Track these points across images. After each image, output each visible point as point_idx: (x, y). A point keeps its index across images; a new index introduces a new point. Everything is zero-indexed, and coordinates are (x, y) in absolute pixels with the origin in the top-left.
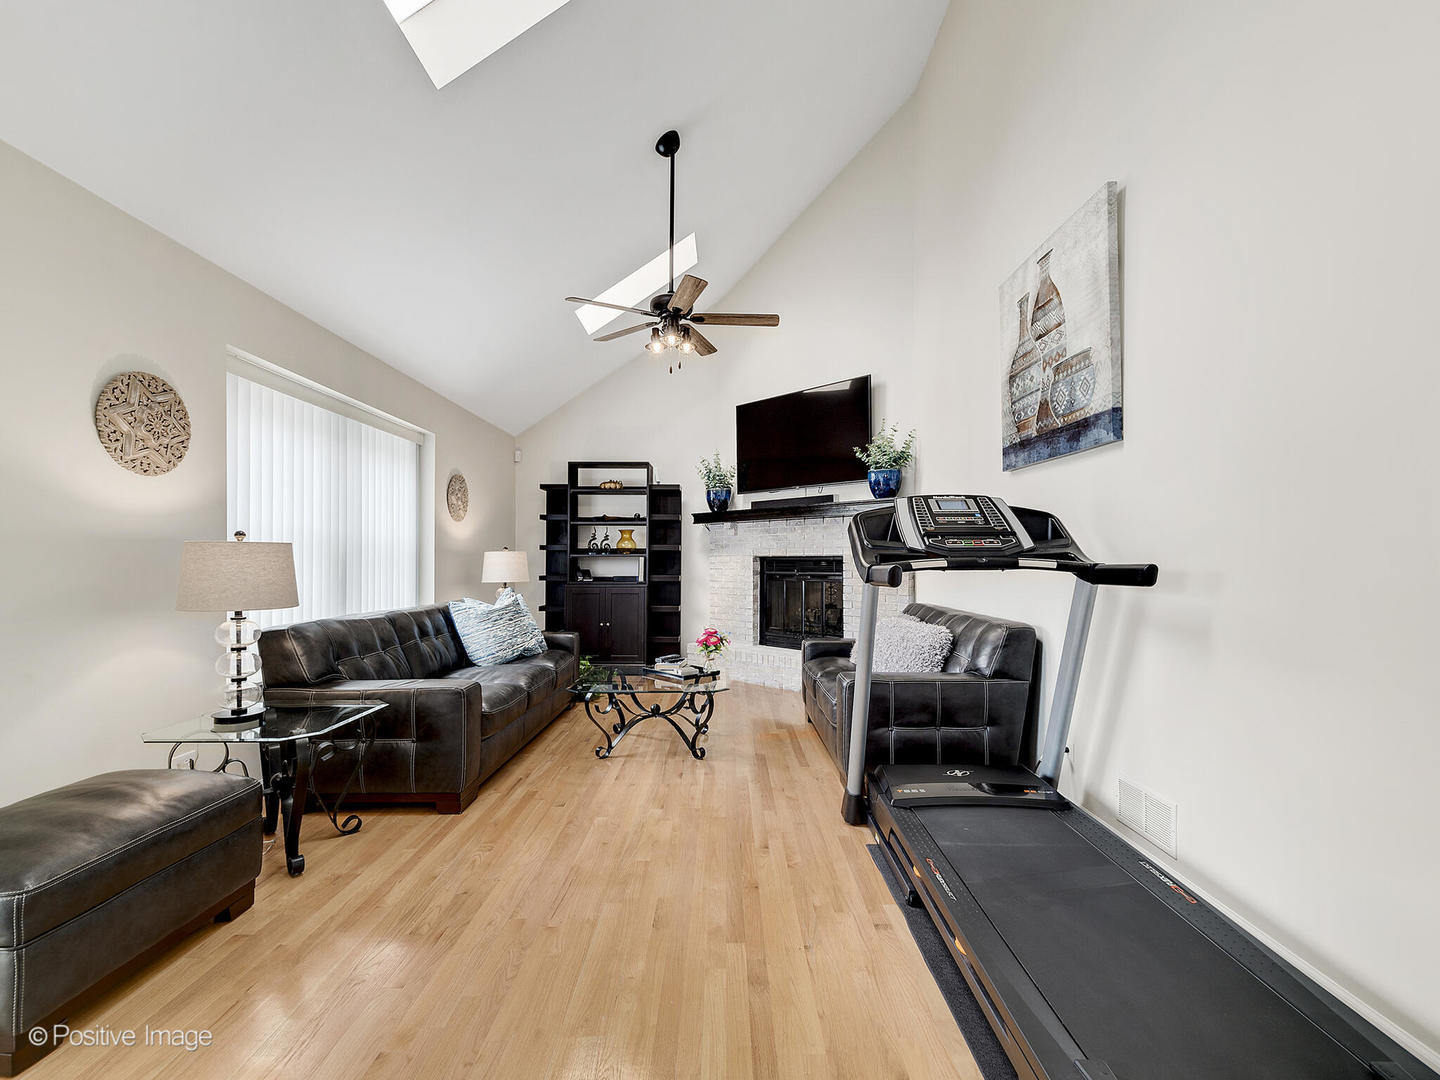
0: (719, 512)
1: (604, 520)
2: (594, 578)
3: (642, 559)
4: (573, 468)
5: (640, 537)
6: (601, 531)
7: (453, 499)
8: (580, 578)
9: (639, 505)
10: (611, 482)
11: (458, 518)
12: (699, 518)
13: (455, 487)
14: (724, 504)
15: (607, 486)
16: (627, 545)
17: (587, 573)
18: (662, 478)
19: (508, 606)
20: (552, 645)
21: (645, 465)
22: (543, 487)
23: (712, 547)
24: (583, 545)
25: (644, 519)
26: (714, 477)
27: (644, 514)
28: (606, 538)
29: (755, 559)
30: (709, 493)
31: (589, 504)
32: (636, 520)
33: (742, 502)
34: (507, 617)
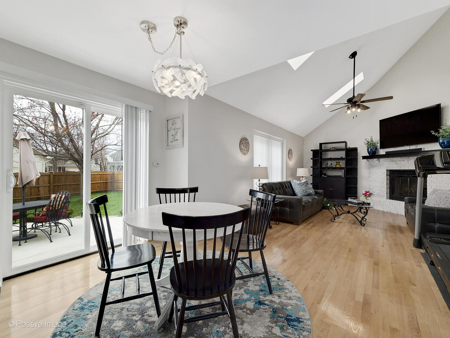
0: (373, 155)
1: (331, 159)
2: (328, 176)
3: (343, 170)
4: (321, 144)
5: (343, 164)
6: (329, 163)
7: (290, 155)
8: (323, 176)
9: (343, 154)
10: (333, 148)
11: (290, 160)
12: (364, 158)
13: (290, 152)
14: (375, 152)
15: (332, 149)
16: (338, 166)
17: (325, 174)
18: (350, 145)
19: (305, 182)
20: (316, 193)
21: (345, 142)
22: (311, 150)
23: (369, 166)
24: (324, 166)
25: (344, 158)
26: (370, 145)
27: (344, 156)
28: (331, 164)
29: (387, 170)
30: (368, 150)
31: (326, 154)
32: (341, 159)
33: (382, 152)
34: (305, 184)
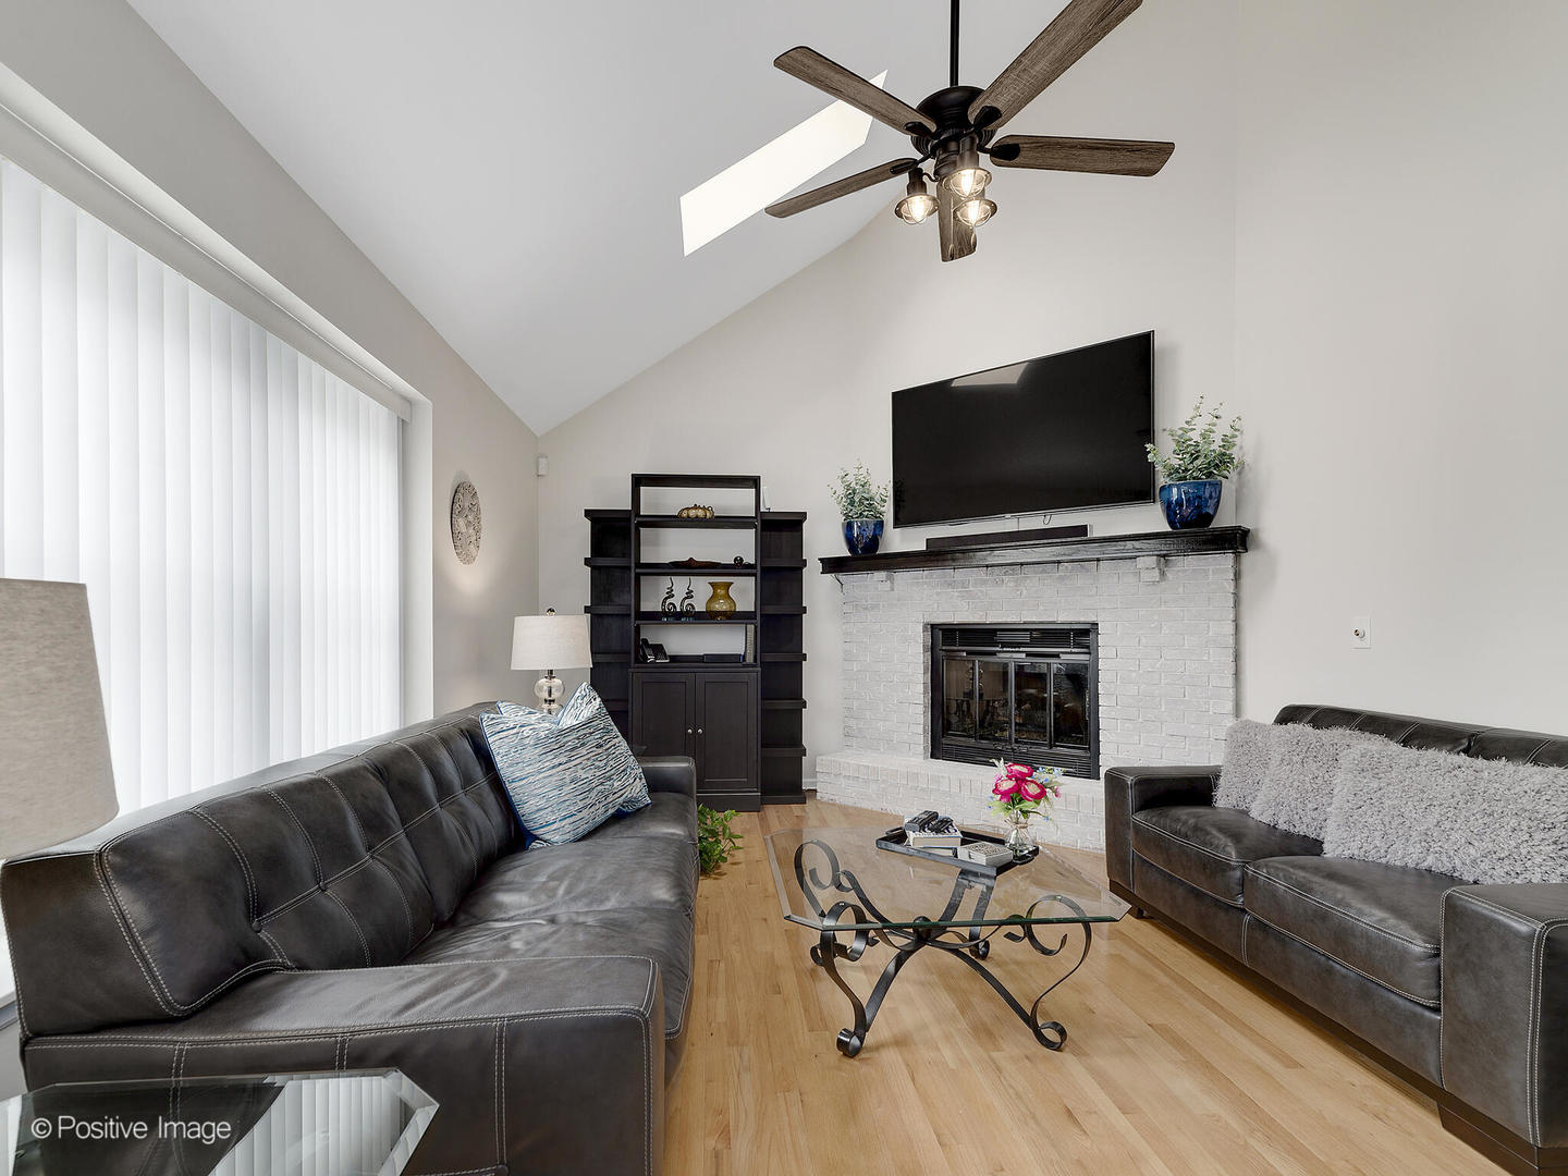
0: (863, 555)
1: (689, 568)
2: (674, 659)
3: (751, 628)
4: (639, 481)
5: (744, 594)
6: (680, 585)
7: (461, 523)
8: (651, 658)
9: (741, 545)
10: (696, 507)
11: (467, 559)
12: (832, 565)
13: (460, 502)
14: (874, 542)
15: (692, 513)
16: (721, 606)
17: (658, 649)
18: (777, 501)
21: (754, 482)
22: (588, 513)
24: (648, 605)
25: (749, 566)
26: (856, 500)
27: (750, 559)
28: (689, 595)
29: (925, 626)
30: (849, 527)
31: (655, 543)
32: (739, 568)
33: (900, 540)
